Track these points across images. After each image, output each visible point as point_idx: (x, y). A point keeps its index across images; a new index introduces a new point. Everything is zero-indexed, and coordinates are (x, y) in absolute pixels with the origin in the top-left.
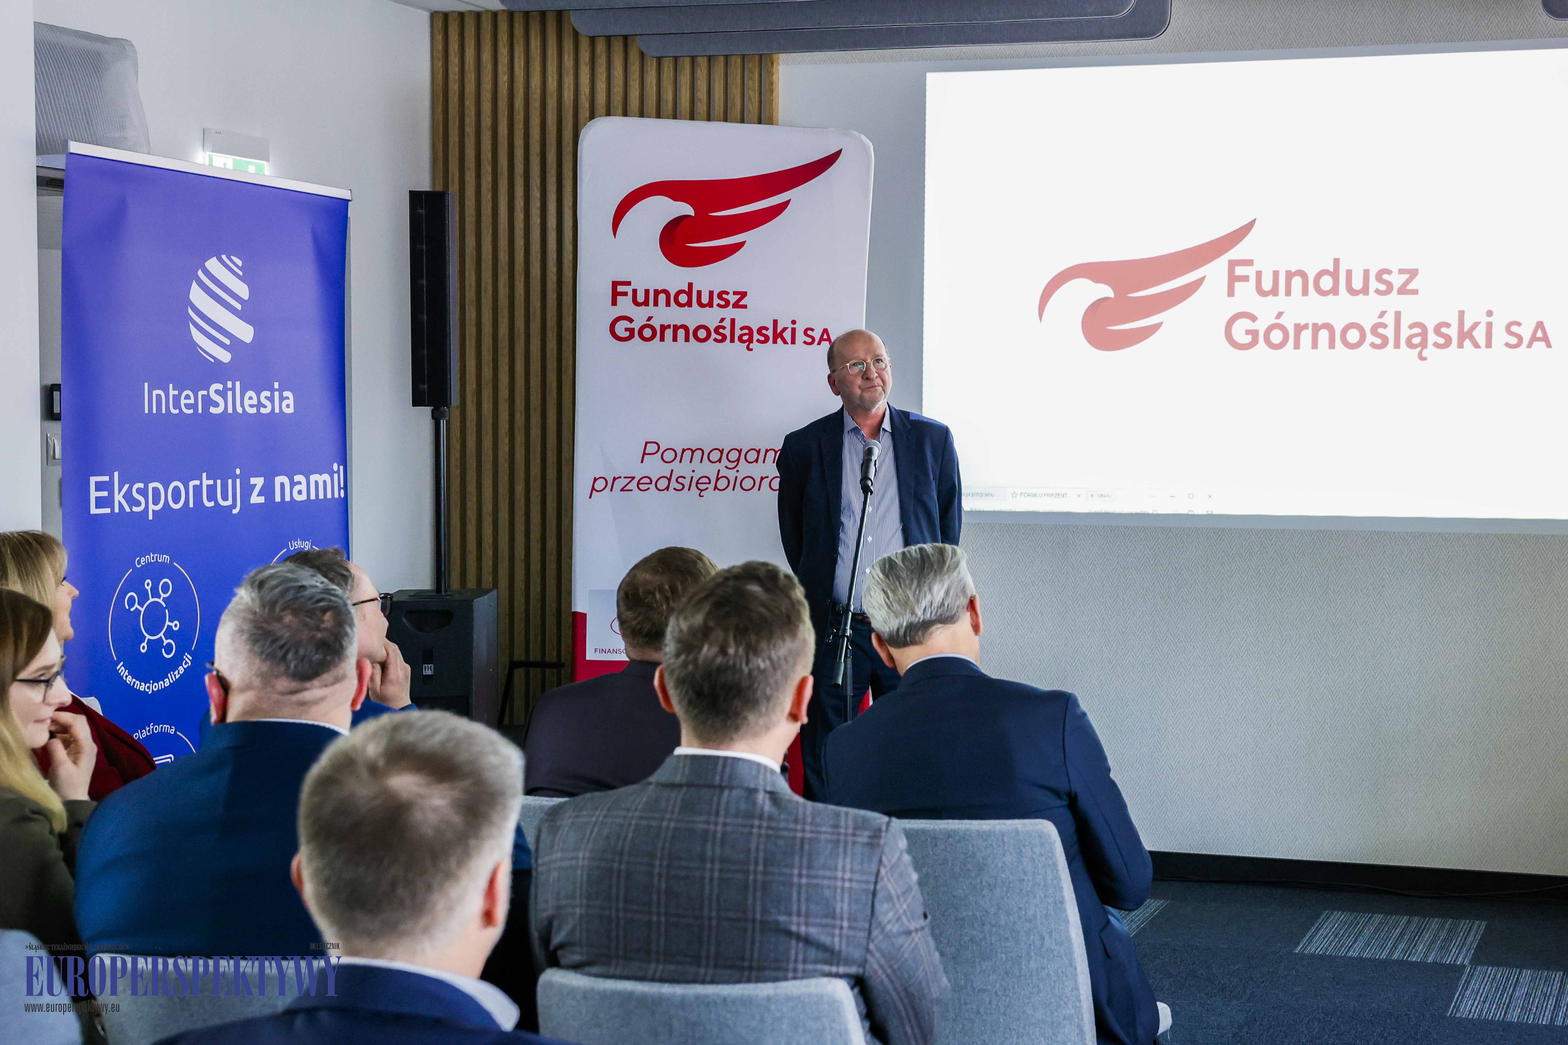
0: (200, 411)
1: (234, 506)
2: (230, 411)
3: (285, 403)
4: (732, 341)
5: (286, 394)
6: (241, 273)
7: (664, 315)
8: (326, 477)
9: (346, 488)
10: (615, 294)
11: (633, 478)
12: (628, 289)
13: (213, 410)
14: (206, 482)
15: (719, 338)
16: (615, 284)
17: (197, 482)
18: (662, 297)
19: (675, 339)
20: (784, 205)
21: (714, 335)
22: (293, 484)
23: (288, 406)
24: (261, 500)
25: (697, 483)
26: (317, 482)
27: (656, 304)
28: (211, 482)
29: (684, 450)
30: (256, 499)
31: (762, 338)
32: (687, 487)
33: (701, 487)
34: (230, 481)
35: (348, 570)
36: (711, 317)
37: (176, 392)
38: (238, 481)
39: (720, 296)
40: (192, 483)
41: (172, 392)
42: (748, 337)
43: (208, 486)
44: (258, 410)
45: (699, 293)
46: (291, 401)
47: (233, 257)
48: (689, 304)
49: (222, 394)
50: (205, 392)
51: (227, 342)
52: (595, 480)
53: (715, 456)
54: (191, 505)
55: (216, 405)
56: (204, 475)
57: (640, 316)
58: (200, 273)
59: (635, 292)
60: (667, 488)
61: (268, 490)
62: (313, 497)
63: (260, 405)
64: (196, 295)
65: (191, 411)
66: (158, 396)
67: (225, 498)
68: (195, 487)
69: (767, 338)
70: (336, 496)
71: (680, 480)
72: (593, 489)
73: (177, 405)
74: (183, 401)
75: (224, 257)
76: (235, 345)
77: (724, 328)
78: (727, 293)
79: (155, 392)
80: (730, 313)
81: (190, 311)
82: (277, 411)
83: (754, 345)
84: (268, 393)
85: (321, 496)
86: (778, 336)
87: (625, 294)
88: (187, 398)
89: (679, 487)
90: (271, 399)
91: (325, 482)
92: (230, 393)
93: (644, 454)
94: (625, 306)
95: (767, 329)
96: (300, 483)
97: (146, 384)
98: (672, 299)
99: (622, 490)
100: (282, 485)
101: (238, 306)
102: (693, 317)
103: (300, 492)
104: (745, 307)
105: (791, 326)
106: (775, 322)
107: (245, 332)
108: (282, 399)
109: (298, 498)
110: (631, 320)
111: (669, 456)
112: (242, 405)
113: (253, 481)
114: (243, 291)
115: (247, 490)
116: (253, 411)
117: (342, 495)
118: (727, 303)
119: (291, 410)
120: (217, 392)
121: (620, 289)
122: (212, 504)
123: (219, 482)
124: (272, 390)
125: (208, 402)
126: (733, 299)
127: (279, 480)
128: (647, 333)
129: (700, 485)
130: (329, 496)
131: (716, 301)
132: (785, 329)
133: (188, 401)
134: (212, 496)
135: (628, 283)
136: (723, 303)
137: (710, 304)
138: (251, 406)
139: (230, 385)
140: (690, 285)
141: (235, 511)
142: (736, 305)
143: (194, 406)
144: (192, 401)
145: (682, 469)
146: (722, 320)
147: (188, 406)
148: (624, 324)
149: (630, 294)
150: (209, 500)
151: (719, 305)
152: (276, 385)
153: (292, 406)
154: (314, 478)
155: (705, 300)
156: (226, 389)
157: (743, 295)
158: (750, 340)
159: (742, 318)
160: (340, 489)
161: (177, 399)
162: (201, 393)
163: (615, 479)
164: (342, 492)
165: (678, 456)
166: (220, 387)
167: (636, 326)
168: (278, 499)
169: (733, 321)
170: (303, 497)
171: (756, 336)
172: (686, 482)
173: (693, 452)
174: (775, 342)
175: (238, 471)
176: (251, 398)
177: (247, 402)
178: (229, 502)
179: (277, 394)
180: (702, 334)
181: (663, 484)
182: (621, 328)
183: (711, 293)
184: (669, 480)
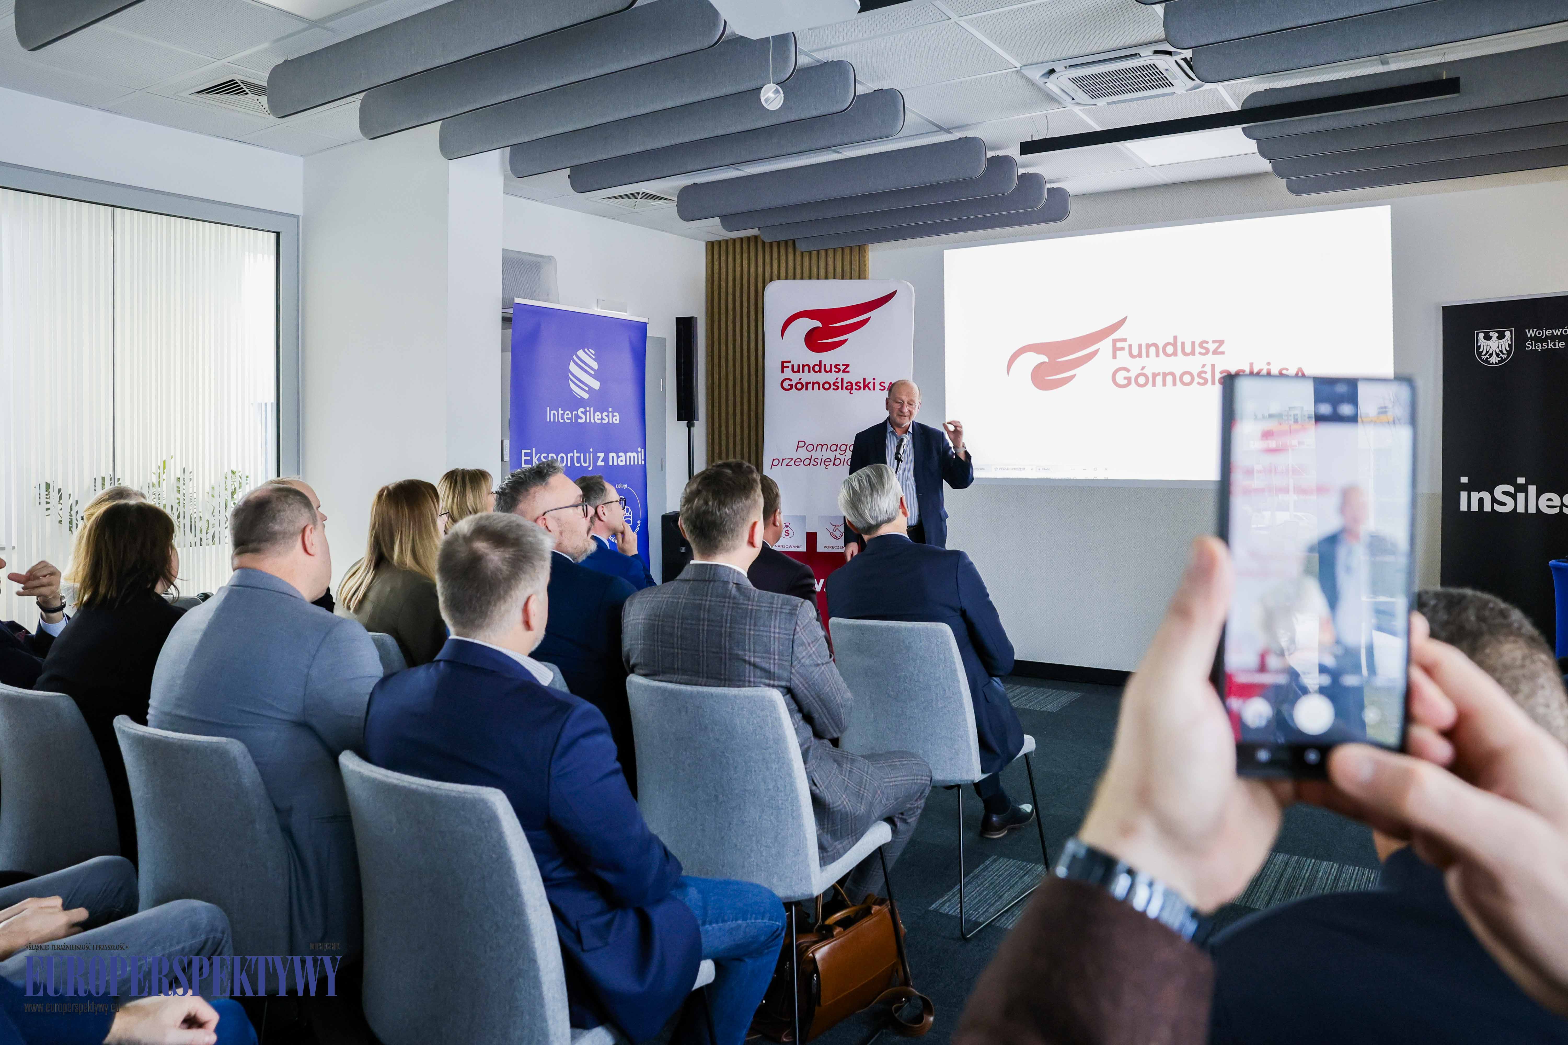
0: (574, 421)
1: (589, 466)
2: (588, 421)
3: (615, 418)
4: (842, 389)
5: (615, 414)
6: (594, 357)
7: (807, 377)
8: (635, 454)
9: (645, 460)
10: (783, 367)
11: (792, 459)
12: (790, 365)
13: (580, 421)
14: (576, 455)
15: (836, 388)
16: (783, 362)
17: (572, 454)
18: (806, 368)
19: (813, 389)
20: (868, 320)
21: (833, 387)
22: (618, 457)
23: (616, 420)
24: (603, 464)
25: (825, 462)
26: (630, 457)
27: (803, 372)
28: (579, 455)
29: (818, 445)
30: (600, 463)
31: (858, 388)
32: (819, 464)
33: (826, 463)
34: (587, 454)
35: (604, 486)
36: (831, 377)
37: (562, 412)
38: (591, 454)
39: (835, 367)
40: (569, 455)
41: (561, 412)
42: (850, 387)
43: (577, 456)
44: (602, 421)
45: (825, 365)
46: (618, 418)
47: (590, 350)
48: (820, 371)
49: (584, 413)
50: (576, 412)
51: (587, 389)
52: (774, 460)
53: (834, 448)
54: (569, 465)
55: (581, 418)
56: (575, 451)
57: (795, 378)
58: (575, 357)
59: (793, 366)
60: (809, 464)
61: (606, 459)
62: (628, 463)
63: (602, 419)
64: (573, 367)
65: (569, 421)
66: (554, 414)
67: (585, 462)
68: (571, 456)
69: (860, 388)
70: (640, 463)
71: (816, 460)
72: (773, 464)
73: (563, 418)
74: (566, 416)
75: (586, 350)
76: (591, 390)
77: (838, 383)
78: (839, 365)
79: (552, 412)
80: (841, 375)
81: (569, 374)
82: (611, 422)
83: (853, 391)
84: (606, 414)
85: (632, 463)
86: (866, 386)
87: (788, 367)
88: (568, 415)
89: (816, 464)
90: (608, 416)
91: (634, 457)
92: (588, 413)
93: (798, 447)
94: (788, 373)
95: (860, 383)
96: (621, 456)
97: (548, 408)
98: (811, 369)
99: (787, 465)
100: (613, 457)
101: (593, 373)
102: (822, 377)
103: (622, 461)
104: (848, 372)
105: (873, 381)
106: (864, 379)
107: (596, 385)
108: (613, 416)
109: (620, 464)
110: (791, 380)
111: (810, 448)
112: (594, 419)
113: (599, 455)
114: (595, 365)
115: (596, 459)
116: (600, 421)
117: (643, 463)
118: (839, 370)
119: (617, 422)
120: (582, 412)
121: (785, 364)
122: (579, 465)
123: (582, 454)
124: (608, 412)
125: (577, 417)
126: (842, 368)
127: (611, 455)
128: (799, 386)
129: (826, 462)
130: (636, 463)
131: (834, 369)
132: (870, 383)
133: (568, 416)
134: (579, 461)
135: (789, 362)
136: (837, 370)
137: (831, 371)
138: (598, 419)
139: (588, 409)
140: (820, 362)
141: (590, 469)
142: (844, 371)
143: (571, 419)
144: (570, 416)
145: (817, 454)
146: (837, 379)
147: (568, 419)
148: (788, 382)
149: (790, 367)
150: (578, 463)
151: (835, 371)
152: (610, 410)
153: (618, 420)
154: (628, 454)
155: (828, 369)
156: (586, 411)
157: (848, 366)
158: (852, 389)
159: (847, 377)
160: (642, 460)
161: (563, 415)
162: (574, 413)
163: (783, 460)
164: (643, 462)
165: (815, 448)
166: (583, 410)
167: (794, 383)
168: (611, 464)
169: (842, 379)
170: (623, 463)
171: (854, 387)
172: (819, 461)
173: (822, 446)
174: (864, 389)
175: (591, 450)
176: (598, 415)
177: (596, 417)
178: (587, 464)
179: (610, 414)
180: (827, 386)
181: (807, 462)
182: (786, 384)
183: (831, 365)
184: (810, 460)
